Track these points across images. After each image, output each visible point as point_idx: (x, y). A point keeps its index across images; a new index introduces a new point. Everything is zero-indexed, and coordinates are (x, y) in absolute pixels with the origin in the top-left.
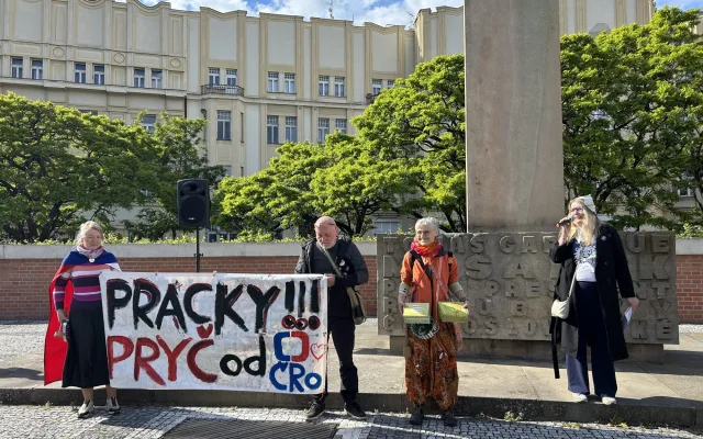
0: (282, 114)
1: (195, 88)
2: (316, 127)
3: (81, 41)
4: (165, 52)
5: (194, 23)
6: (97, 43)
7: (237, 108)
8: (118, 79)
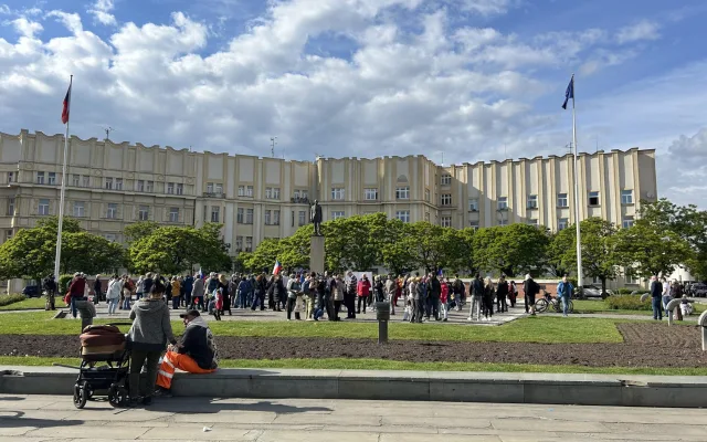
0: (245, 208)
1: (200, 194)
2: (263, 215)
3: (142, 169)
4: (185, 174)
5: (201, 159)
6: (150, 169)
7: (222, 204)
8: (160, 189)
